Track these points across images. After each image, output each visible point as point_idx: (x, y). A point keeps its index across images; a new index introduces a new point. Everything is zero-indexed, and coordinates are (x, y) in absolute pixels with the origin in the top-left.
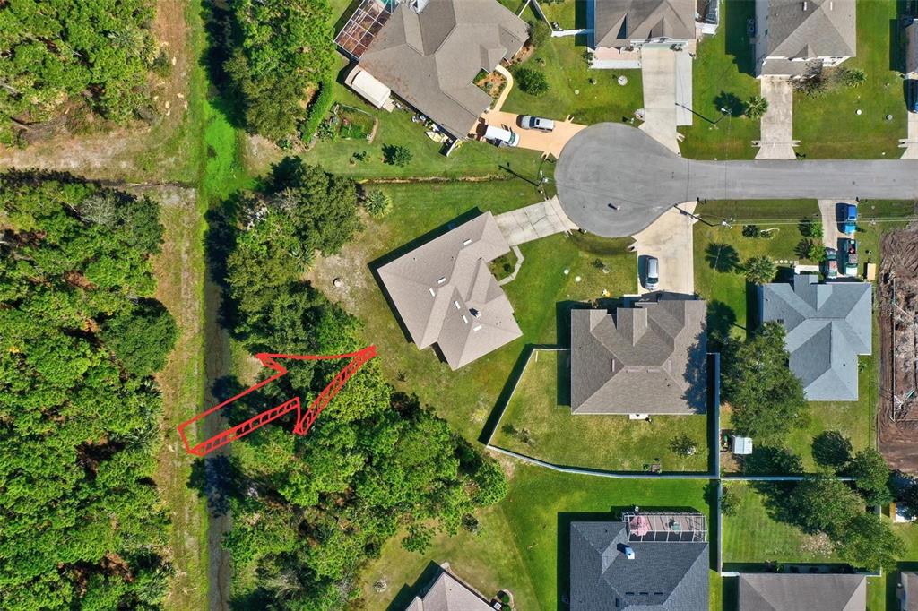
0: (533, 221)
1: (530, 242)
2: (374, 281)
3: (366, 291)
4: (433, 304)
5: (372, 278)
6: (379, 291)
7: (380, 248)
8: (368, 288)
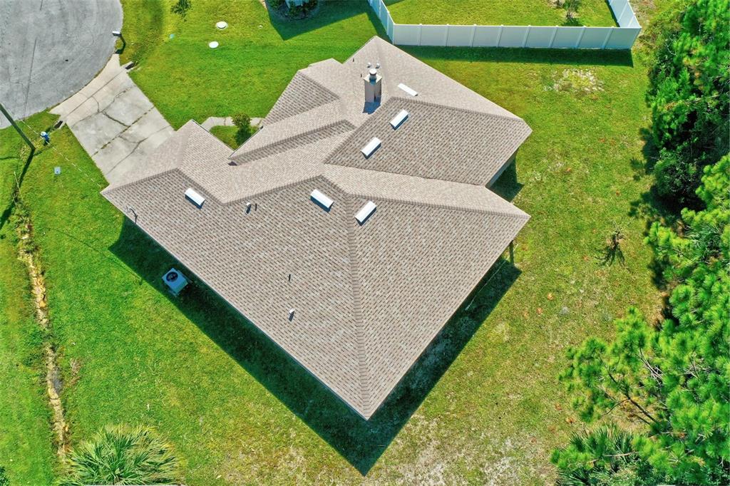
0: (119, 128)
2: (403, 431)
3: (443, 443)
4: (397, 202)
5: (399, 441)
6: (427, 405)
7: (300, 459)
8: (434, 442)
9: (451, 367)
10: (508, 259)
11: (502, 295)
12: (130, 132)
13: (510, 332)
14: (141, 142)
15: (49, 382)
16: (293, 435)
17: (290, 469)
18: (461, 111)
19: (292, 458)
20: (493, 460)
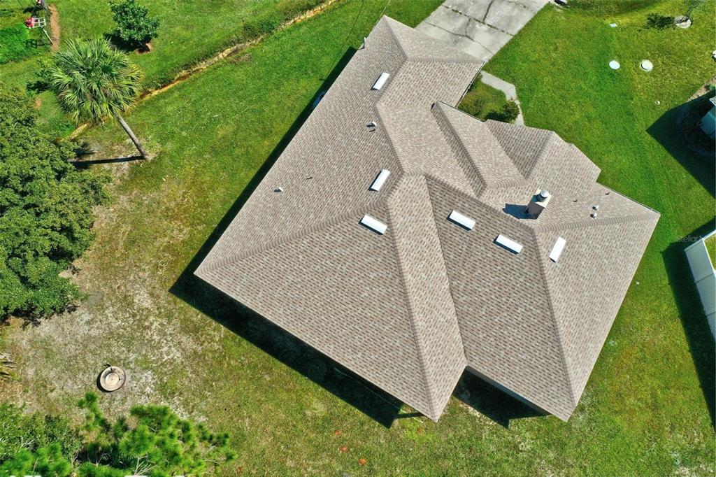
0: (480, 15)
1: (504, 51)
2: (209, 320)
3: (200, 356)
4: (396, 255)
5: (199, 316)
6: (233, 339)
7: (181, 237)
8: (200, 348)
9: (272, 359)
10: (402, 411)
11: (357, 406)
12: (477, 26)
13: (315, 418)
14: (468, 37)
15: (235, 47)
16: (200, 228)
17: (173, 230)
18: (553, 319)
19: (181, 231)
20: (186, 404)
